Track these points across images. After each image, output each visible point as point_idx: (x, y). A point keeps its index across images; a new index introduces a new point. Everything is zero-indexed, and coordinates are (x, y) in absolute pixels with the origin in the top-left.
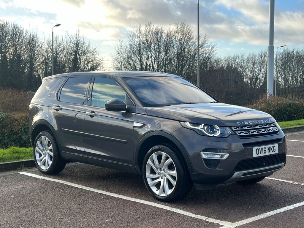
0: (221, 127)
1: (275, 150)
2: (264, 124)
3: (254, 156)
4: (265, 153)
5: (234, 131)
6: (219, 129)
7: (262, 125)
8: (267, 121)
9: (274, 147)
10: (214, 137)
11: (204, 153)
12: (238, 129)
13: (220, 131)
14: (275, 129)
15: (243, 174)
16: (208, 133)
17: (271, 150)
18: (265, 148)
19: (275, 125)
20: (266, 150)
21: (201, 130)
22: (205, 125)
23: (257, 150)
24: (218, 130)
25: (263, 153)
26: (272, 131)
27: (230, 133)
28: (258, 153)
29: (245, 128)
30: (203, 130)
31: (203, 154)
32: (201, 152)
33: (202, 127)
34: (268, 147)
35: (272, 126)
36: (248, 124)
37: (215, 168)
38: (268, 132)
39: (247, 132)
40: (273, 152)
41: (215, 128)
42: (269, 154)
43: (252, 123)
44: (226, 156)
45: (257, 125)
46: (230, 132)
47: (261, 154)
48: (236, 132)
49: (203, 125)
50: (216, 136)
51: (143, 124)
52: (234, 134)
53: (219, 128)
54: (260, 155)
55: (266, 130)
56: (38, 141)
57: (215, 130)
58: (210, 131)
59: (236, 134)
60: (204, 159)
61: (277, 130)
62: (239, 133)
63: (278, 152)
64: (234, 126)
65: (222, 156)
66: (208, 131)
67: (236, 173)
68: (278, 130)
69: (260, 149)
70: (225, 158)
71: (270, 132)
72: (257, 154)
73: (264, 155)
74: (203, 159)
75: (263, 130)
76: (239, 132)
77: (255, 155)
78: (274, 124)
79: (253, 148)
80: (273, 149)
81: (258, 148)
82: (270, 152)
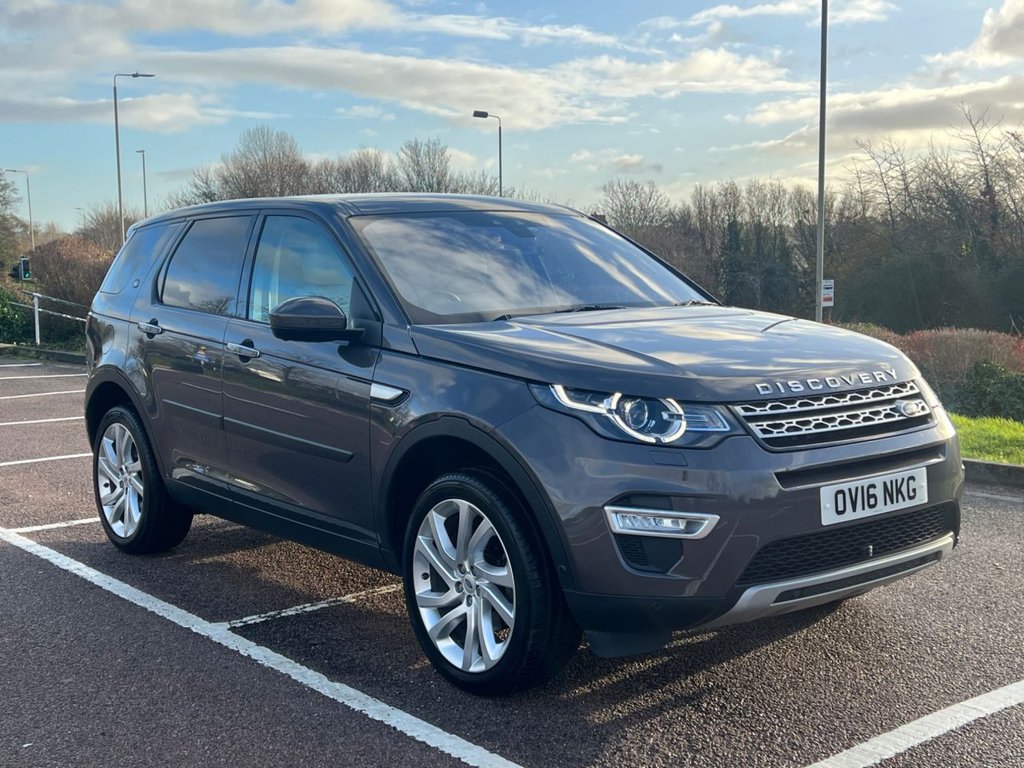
0: (690, 406)
1: (914, 490)
2: (873, 389)
3: (825, 522)
4: (873, 506)
5: (743, 420)
6: (681, 412)
7: (865, 392)
8: (883, 376)
9: (911, 482)
10: (659, 445)
11: (616, 512)
12: (758, 411)
13: (684, 423)
14: (914, 408)
15: (781, 594)
16: (639, 431)
17: (899, 491)
18: (873, 486)
19: (916, 391)
20: (874, 496)
21: (610, 416)
22: (625, 398)
23: (840, 496)
24: (679, 417)
25: (863, 509)
26: (902, 415)
27: (728, 429)
28: (841, 508)
29: (789, 409)
30: (617, 417)
31: (614, 515)
32: (606, 508)
33: (614, 407)
34: (885, 483)
35: (904, 394)
36: (802, 388)
37: (664, 572)
38: (885, 421)
39: (797, 423)
40: (904, 500)
41: (667, 410)
42: (891, 508)
43: (821, 387)
44: (706, 522)
45: (842, 395)
46: (725, 427)
47: (854, 510)
48: (752, 425)
49: (618, 396)
50: (667, 439)
51: (401, 392)
52: (742, 432)
53: (683, 408)
54: (850, 516)
55: (877, 413)
56: (104, 438)
57: (665, 416)
58: (646, 421)
59: (749, 432)
60: (620, 537)
61: (922, 413)
62: (765, 427)
63: (926, 501)
64: (746, 402)
65: (691, 525)
66: (636, 423)
67: (750, 593)
68: (927, 411)
69: (850, 490)
70: (702, 532)
71: (897, 418)
72: (839, 513)
73: (869, 513)
74: (615, 534)
75: (868, 415)
76: (765, 424)
77: (829, 518)
78: (912, 388)
79: (822, 490)
80: (904, 489)
81: (845, 487)
82: (892, 502)
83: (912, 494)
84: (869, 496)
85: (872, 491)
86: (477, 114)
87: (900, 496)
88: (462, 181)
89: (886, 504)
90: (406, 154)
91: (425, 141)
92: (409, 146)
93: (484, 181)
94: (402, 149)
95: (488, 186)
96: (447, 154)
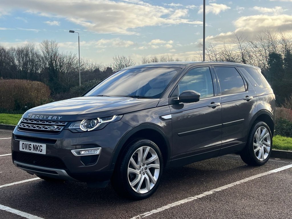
1: (42, 150)
3: (20, 150)
4: (30, 150)
9: (41, 147)
17: (37, 148)
20: (31, 147)
23: (23, 144)
25: (28, 150)
28: (23, 148)
34: (34, 145)
54: (25, 150)
63: (45, 154)
79: (20, 142)
80: (39, 148)
81: (24, 143)
82: (35, 151)
83: (41, 150)
84: (30, 147)
85: (30, 146)
86: (71, 31)
87: (37, 150)
88: (63, 55)
89: (33, 150)
90: (43, 44)
91: (50, 41)
92: (44, 42)
93: (71, 55)
94: (42, 43)
95: (72, 57)
96: (58, 46)
